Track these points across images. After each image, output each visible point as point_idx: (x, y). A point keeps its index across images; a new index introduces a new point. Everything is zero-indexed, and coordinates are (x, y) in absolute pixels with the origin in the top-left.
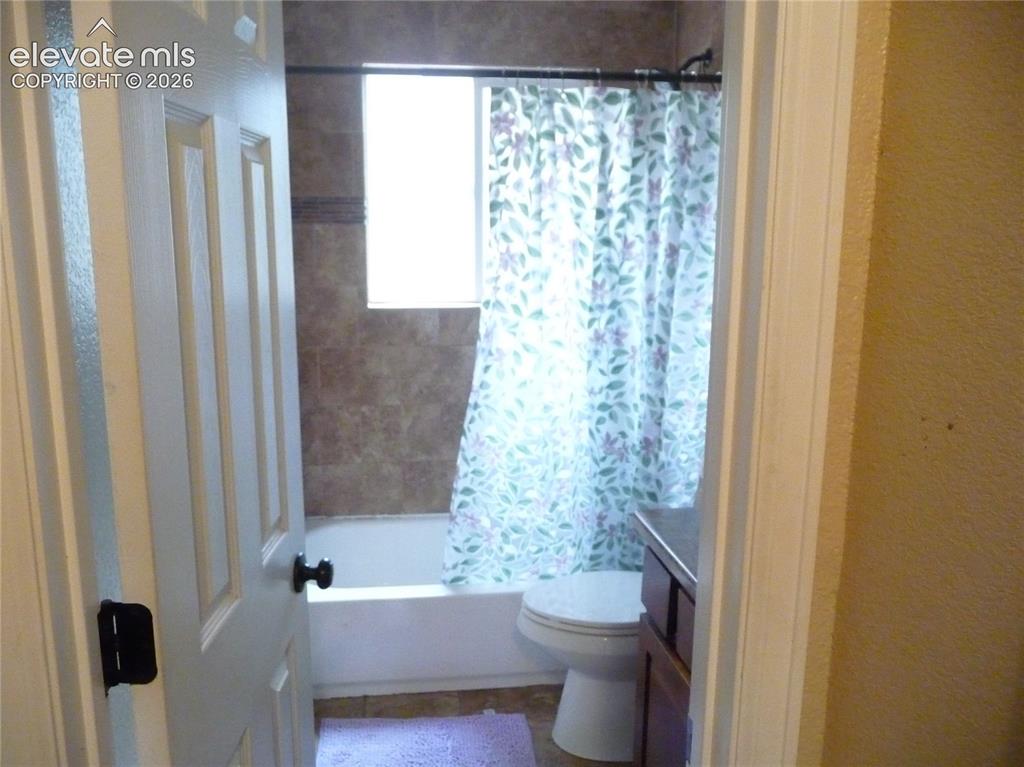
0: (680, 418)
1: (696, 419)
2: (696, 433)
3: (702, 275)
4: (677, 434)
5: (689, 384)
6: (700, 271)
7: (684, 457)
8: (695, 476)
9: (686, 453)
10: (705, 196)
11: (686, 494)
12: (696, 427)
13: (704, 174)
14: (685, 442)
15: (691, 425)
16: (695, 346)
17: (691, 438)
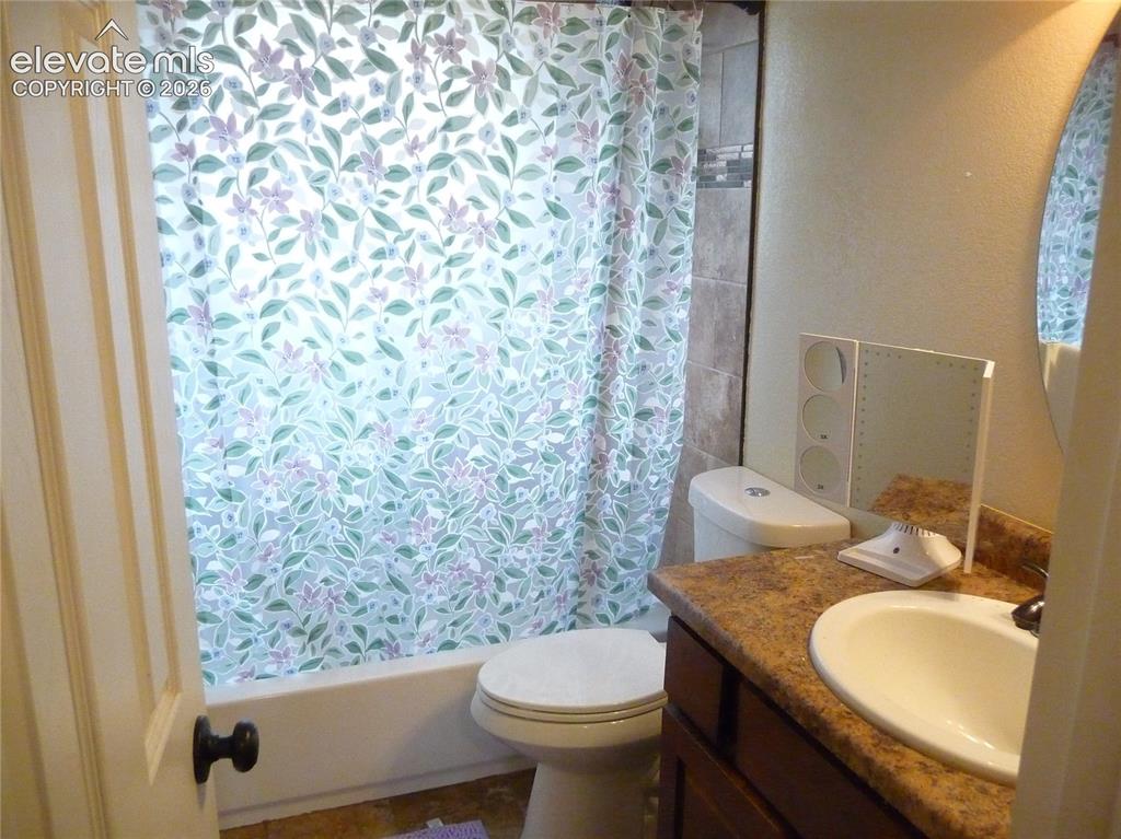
0: (650, 431)
1: (669, 432)
2: (668, 448)
3: (676, 251)
4: (645, 450)
5: (660, 389)
6: (674, 245)
7: (654, 479)
8: (666, 501)
9: (658, 474)
10: (682, 149)
11: (656, 523)
12: (668, 441)
13: (679, 120)
14: (656, 460)
15: (662, 439)
16: (668, 340)
17: (663, 454)
